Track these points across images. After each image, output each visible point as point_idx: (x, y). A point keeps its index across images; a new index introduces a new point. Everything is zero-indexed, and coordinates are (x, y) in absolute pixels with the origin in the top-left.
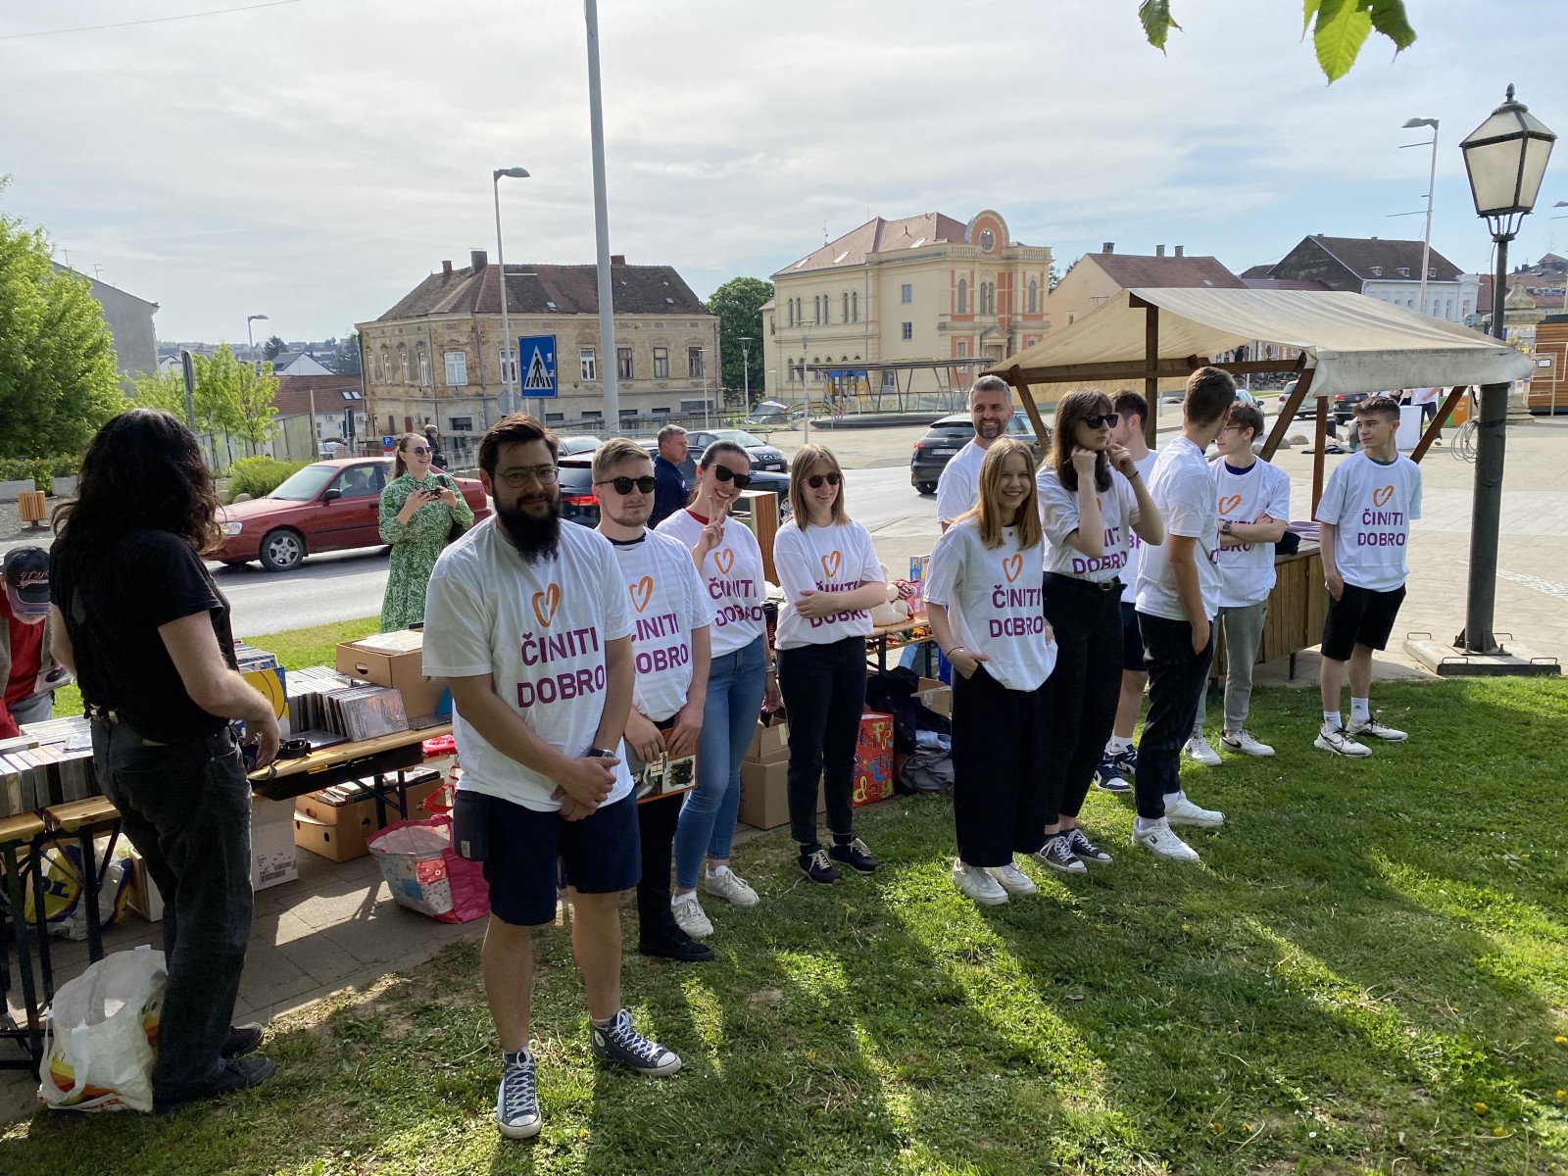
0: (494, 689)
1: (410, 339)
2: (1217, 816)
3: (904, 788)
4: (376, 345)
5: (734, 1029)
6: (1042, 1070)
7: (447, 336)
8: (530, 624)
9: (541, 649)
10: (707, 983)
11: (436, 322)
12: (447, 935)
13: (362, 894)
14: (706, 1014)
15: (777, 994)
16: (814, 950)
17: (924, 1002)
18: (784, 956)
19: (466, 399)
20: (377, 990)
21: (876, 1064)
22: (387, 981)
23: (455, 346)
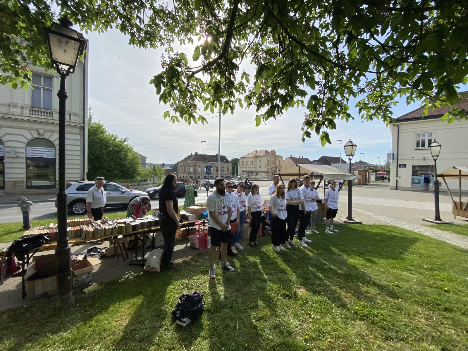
0: (215, 213)
1: (185, 164)
2: (311, 241)
3: (264, 235)
4: (179, 165)
5: (241, 266)
6: (286, 274)
7: (191, 164)
8: (220, 204)
9: (221, 208)
10: (237, 259)
11: (189, 162)
12: (198, 251)
13: (185, 245)
14: (237, 264)
15: (247, 262)
16: (252, 256)
17: (269, 264)
18: (248, 257)
19: (193, 174)
20: (189, 258)
21: (262, 272)
22: (190, 257)
23: (192, 166)
